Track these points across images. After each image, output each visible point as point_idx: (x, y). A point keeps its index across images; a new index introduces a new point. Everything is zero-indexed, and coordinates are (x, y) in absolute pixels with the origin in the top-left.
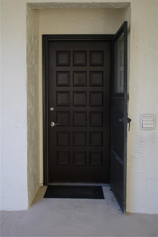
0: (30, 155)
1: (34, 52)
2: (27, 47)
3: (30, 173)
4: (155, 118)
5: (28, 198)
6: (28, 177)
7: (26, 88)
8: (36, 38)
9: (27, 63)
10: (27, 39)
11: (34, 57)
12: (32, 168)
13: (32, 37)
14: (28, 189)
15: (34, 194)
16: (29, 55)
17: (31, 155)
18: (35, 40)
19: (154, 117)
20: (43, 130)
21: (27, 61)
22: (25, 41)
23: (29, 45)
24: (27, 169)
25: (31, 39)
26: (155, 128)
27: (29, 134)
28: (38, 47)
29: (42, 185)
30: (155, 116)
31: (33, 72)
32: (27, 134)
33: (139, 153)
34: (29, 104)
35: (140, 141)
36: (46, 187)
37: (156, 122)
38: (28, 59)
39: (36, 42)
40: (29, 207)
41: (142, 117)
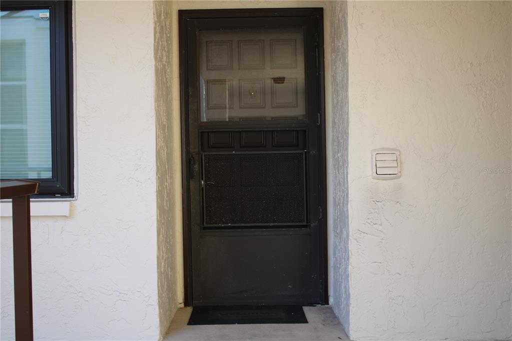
0: (161, 236)
1: (165, 40)
2: (155, 28)
3: (161, 271)
4: (399, 155)
5: (158, 320)
6: (158, 278)
7: (153, 104)
8: (168, 15)
9: (156, 58)
10: (154, 14)
11: (165, 51)
12: (165, 263)
13: (161, 12)
14: (159, 301)
15: (168, 318)
16: (158, 43)
17: (163, 236)
18: (166, 18)
19: (398, 153)
20: (183, 195)
21: (155, 54)
22: (151, 15)
23: (157, 25)
24: (156, 263)
25: (160, 15)
26: (399, 174)
27: (160, 193)
28: (170, 32)
29: (182, 305)
30: (399, 151)
31: (165, 79)
32: (156, 194)
33: (371, 224)
34: (159, 137)
35: (374, 200)
36: (189, 310)
37: (401, 163)
38: (156, 51)
39: (168, 23)
40: (160, 338)
41: (374, 154)
